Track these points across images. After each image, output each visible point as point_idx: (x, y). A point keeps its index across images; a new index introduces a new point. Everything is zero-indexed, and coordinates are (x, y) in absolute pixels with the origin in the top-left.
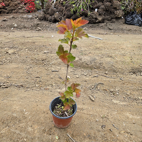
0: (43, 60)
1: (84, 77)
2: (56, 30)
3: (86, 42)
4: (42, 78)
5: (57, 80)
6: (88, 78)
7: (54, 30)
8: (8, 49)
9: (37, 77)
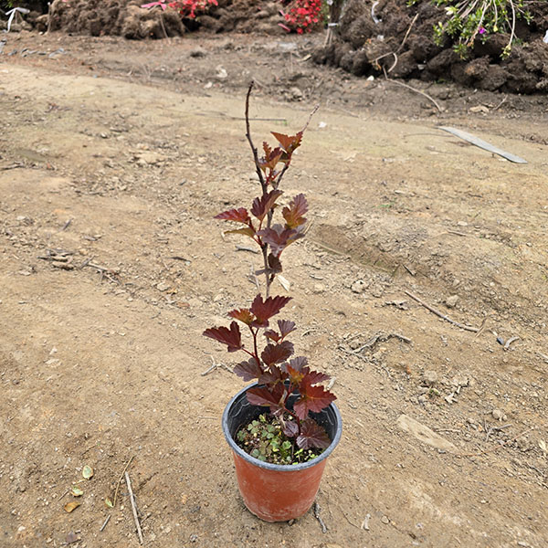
0: (226, 204)
1: (347, 297)
2: (356, 104)
3: (441, 165)
4: (194, 265)
5: (236, 283)
6: (362, 305)
7: (351, 102)
8: (147, 147)
9: (175, 258)
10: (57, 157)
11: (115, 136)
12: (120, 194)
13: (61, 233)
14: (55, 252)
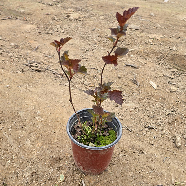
5: (126, 84)
8: (73, 11)
9: (92, 68)
10: (28, 14)
11: (56, 4)
12: (61, 34)
13: (33, 53)
14: (31, 62)
